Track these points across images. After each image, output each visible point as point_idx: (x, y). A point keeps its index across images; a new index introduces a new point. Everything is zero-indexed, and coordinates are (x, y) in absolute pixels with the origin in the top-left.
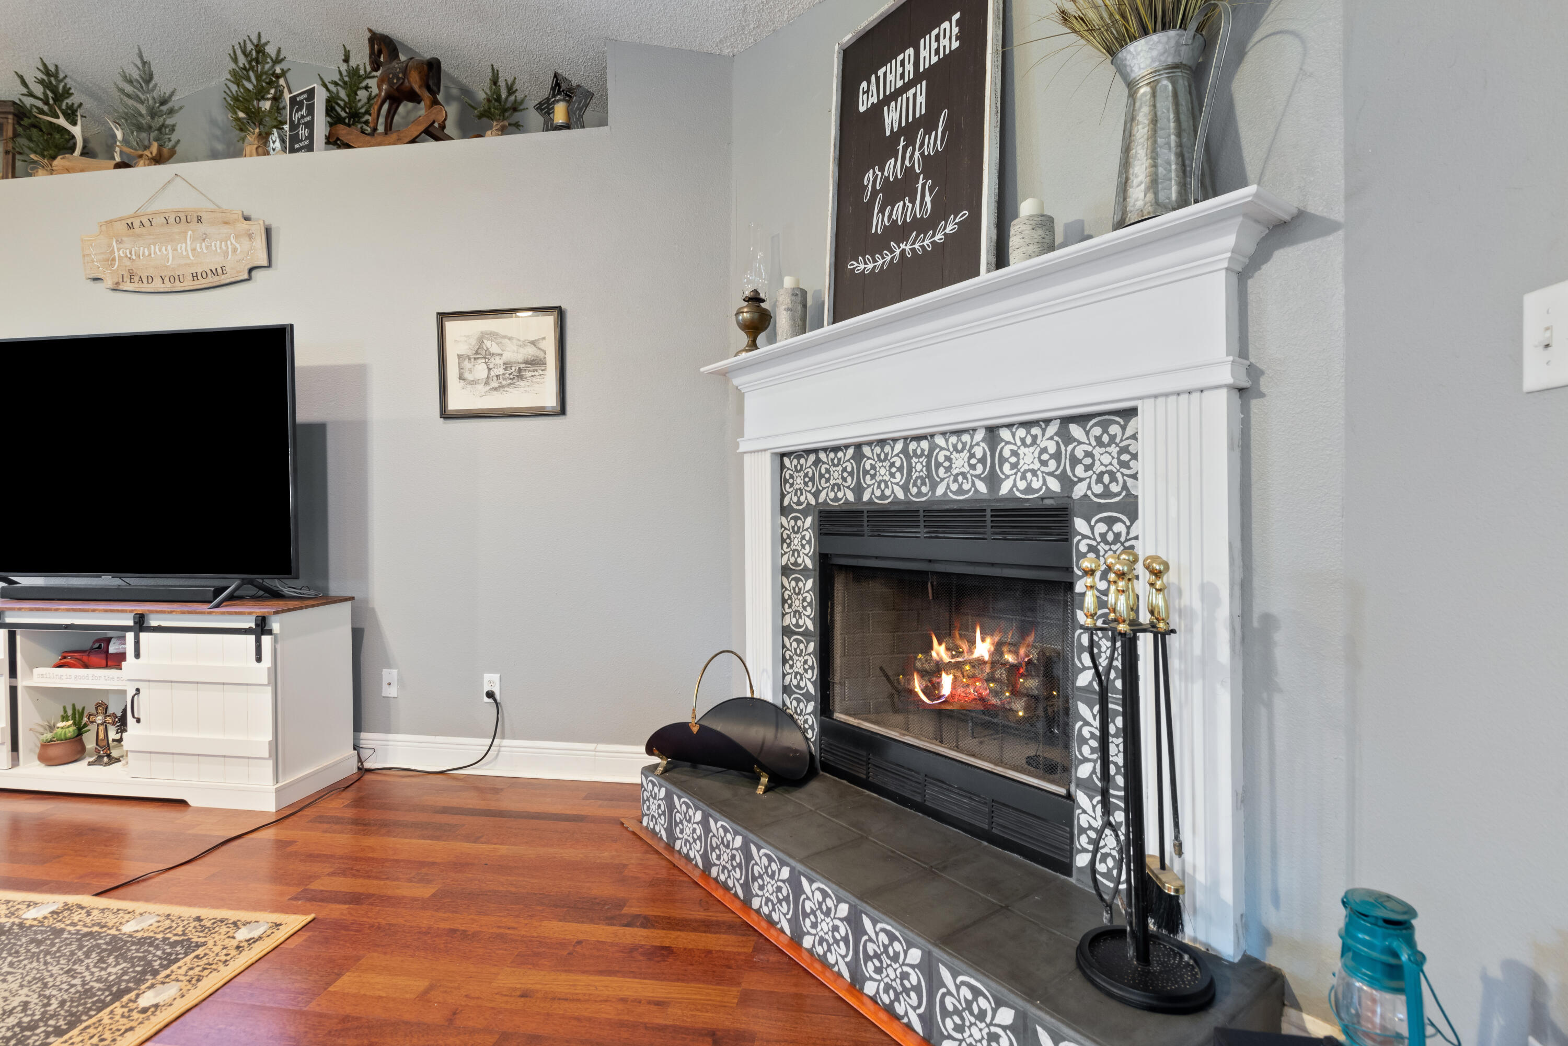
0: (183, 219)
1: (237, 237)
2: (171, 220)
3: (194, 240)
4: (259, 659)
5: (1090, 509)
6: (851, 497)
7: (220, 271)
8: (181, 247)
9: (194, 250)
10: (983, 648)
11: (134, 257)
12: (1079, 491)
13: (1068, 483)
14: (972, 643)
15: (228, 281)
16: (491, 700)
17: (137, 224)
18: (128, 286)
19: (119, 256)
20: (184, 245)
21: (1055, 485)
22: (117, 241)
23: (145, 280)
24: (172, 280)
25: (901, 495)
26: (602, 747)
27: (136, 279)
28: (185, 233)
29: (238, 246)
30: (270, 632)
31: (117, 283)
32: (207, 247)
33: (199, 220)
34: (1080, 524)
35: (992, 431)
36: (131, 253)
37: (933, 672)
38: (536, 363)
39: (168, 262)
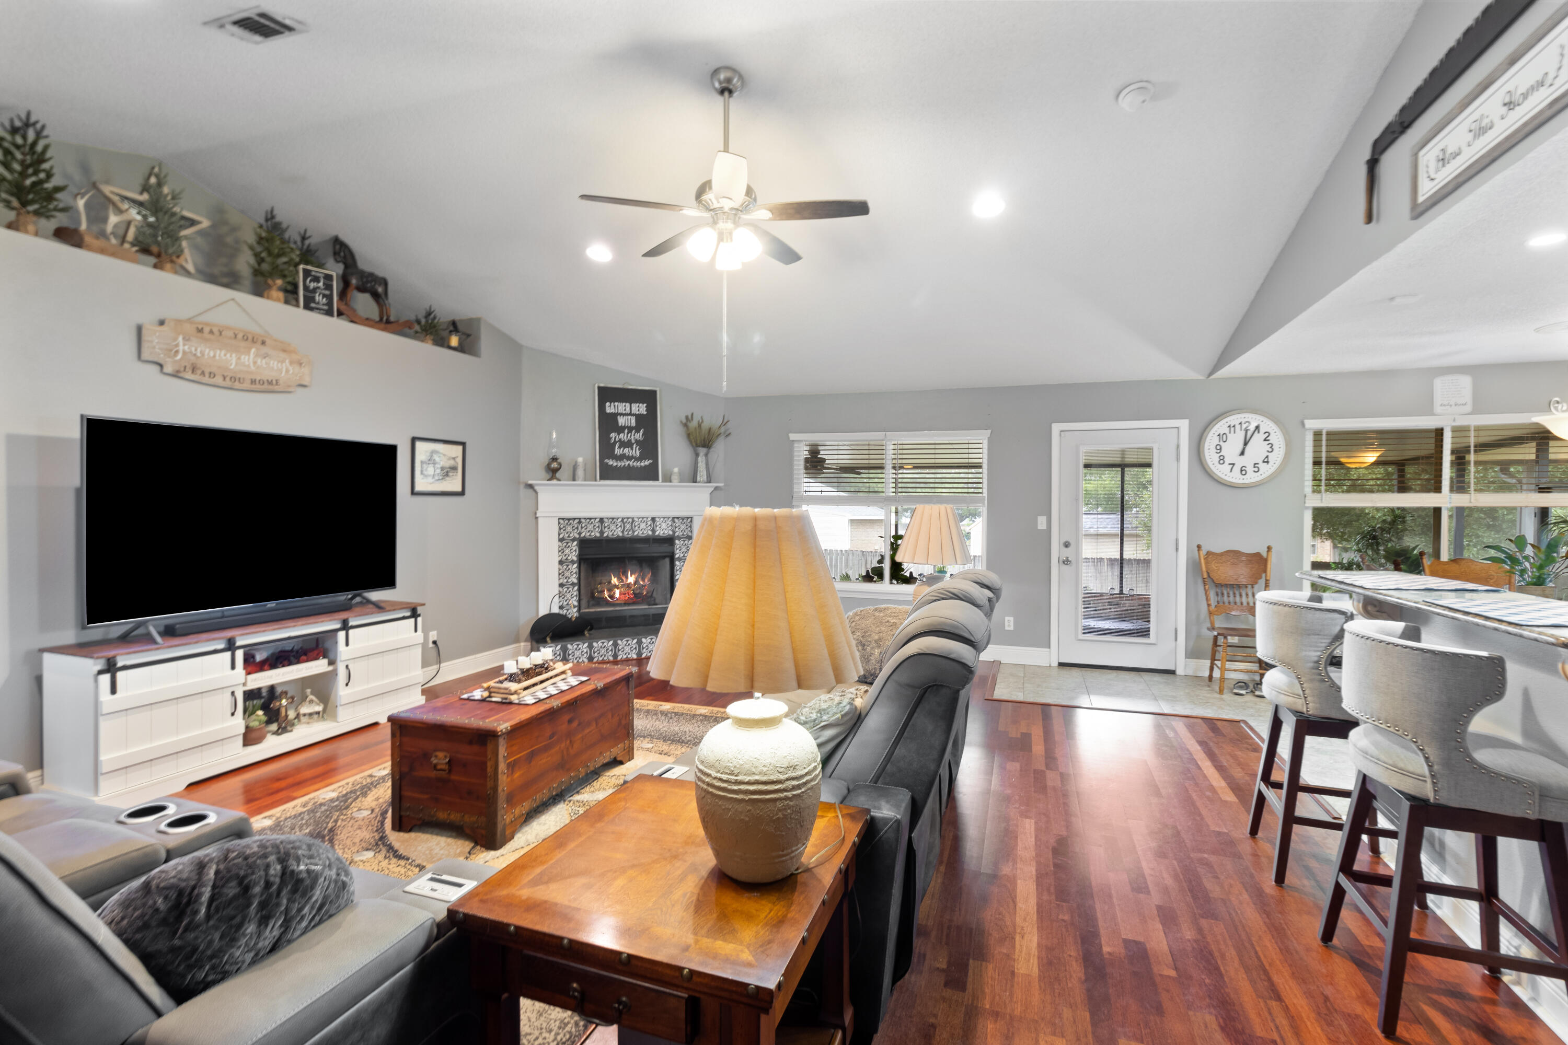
0: (250, 338)
1: (291, 363)
2: (240, 336)
3: (256, 356)
4: (416, 631)
5: (679, 538)
6: (598, 535)
7: (274, 382)
8: (244, 359)
9: (255, 363)
10: (631, 579)
11: (199, 354)
12: (677, 534)
13: (674, 532)
14: (627, 578)
15: (280, 390)
16: (434, 646)
17: (207, 330)
18: (189, 375)
19: (184, 352)
20: (247, 357)
21: (671, 533)
22: (184, 339)
23: (207, 375)
24: (233, 380)
25: (621, 534)
26: (478, 656)
27: (199, 372)
28: (250, 349)
29: (291, 368)
30: (419, 615)
31: (178, 371)
32: (266, 363)
33: (263, 343)
34: (677, 542)
35: (653, 519)
36: (196, 350)
37: (611, 588)
38: (454, 468)
39: (231, 364)
